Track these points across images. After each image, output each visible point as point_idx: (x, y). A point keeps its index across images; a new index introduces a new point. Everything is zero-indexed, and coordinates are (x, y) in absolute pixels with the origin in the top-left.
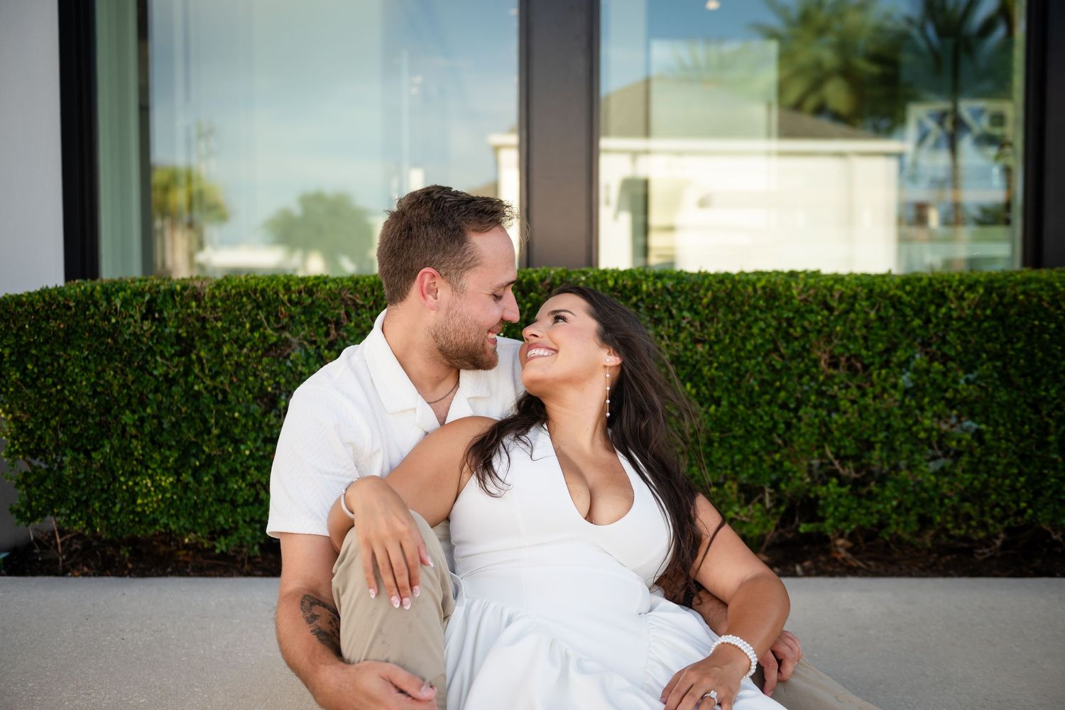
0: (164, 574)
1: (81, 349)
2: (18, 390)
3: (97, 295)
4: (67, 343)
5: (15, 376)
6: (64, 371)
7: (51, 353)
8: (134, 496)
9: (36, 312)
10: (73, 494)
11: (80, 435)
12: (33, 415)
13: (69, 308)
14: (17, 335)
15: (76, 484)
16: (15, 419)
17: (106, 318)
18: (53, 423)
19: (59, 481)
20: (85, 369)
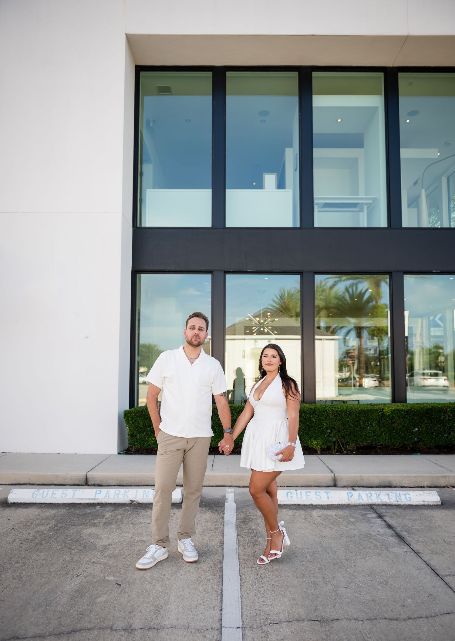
0: (151, 454)
1: (142, 418)
2: (131, 424)
3: (145, 410)
4: (139, 417)
5: (131, 422)
6: (138, 421)
7: (137, 418)
8: (148, 441)
9: (135, 412)
10: (139, 441)
11: (140, 432)
12: (133, 428)
13: (140, 412)
14: (132, 416)
15: (139, 439)
16: (130, 429)
17: (146, 413)
18: (136, 430)
19: (137, 439)
20: (142, 421)
